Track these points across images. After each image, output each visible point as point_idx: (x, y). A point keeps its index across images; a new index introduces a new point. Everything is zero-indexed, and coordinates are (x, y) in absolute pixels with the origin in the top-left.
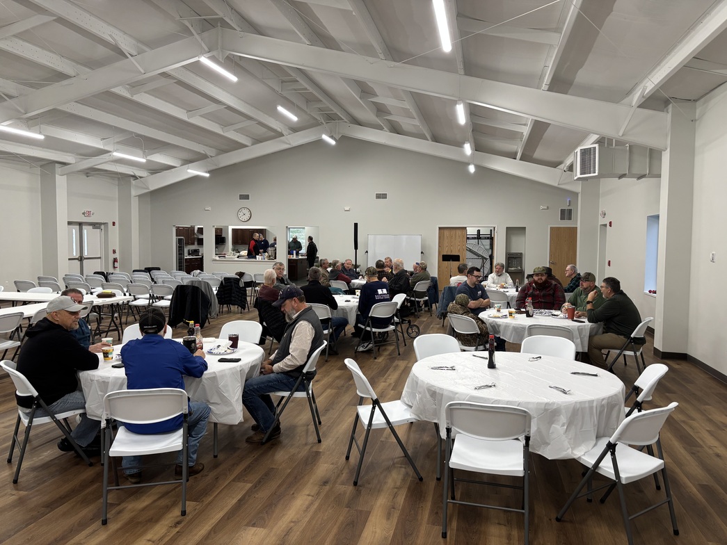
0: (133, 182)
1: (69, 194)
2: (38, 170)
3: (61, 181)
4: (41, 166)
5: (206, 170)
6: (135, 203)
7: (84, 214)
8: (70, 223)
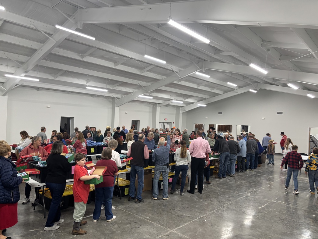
0: (181, 108)
1: (160, 113)
2: (152, 106)
3: (158, 109)
4: (153, 105)
5: (205, 104)
6: (181, 115)
7: (164, 119)
8: (160, 123)
